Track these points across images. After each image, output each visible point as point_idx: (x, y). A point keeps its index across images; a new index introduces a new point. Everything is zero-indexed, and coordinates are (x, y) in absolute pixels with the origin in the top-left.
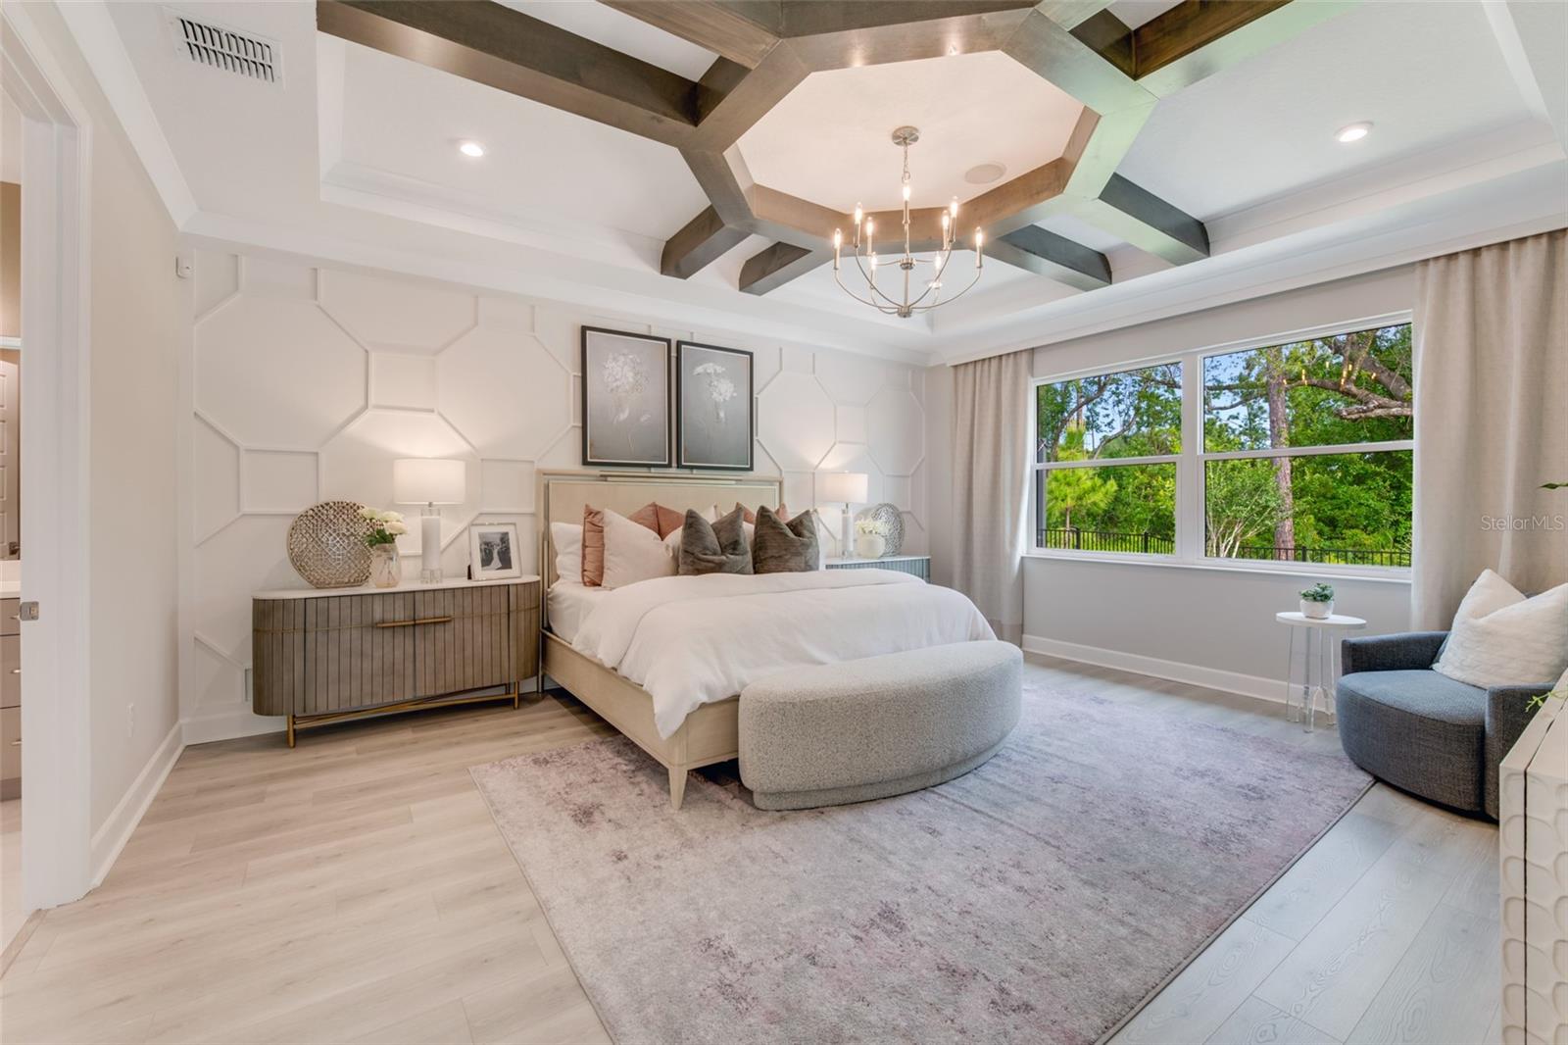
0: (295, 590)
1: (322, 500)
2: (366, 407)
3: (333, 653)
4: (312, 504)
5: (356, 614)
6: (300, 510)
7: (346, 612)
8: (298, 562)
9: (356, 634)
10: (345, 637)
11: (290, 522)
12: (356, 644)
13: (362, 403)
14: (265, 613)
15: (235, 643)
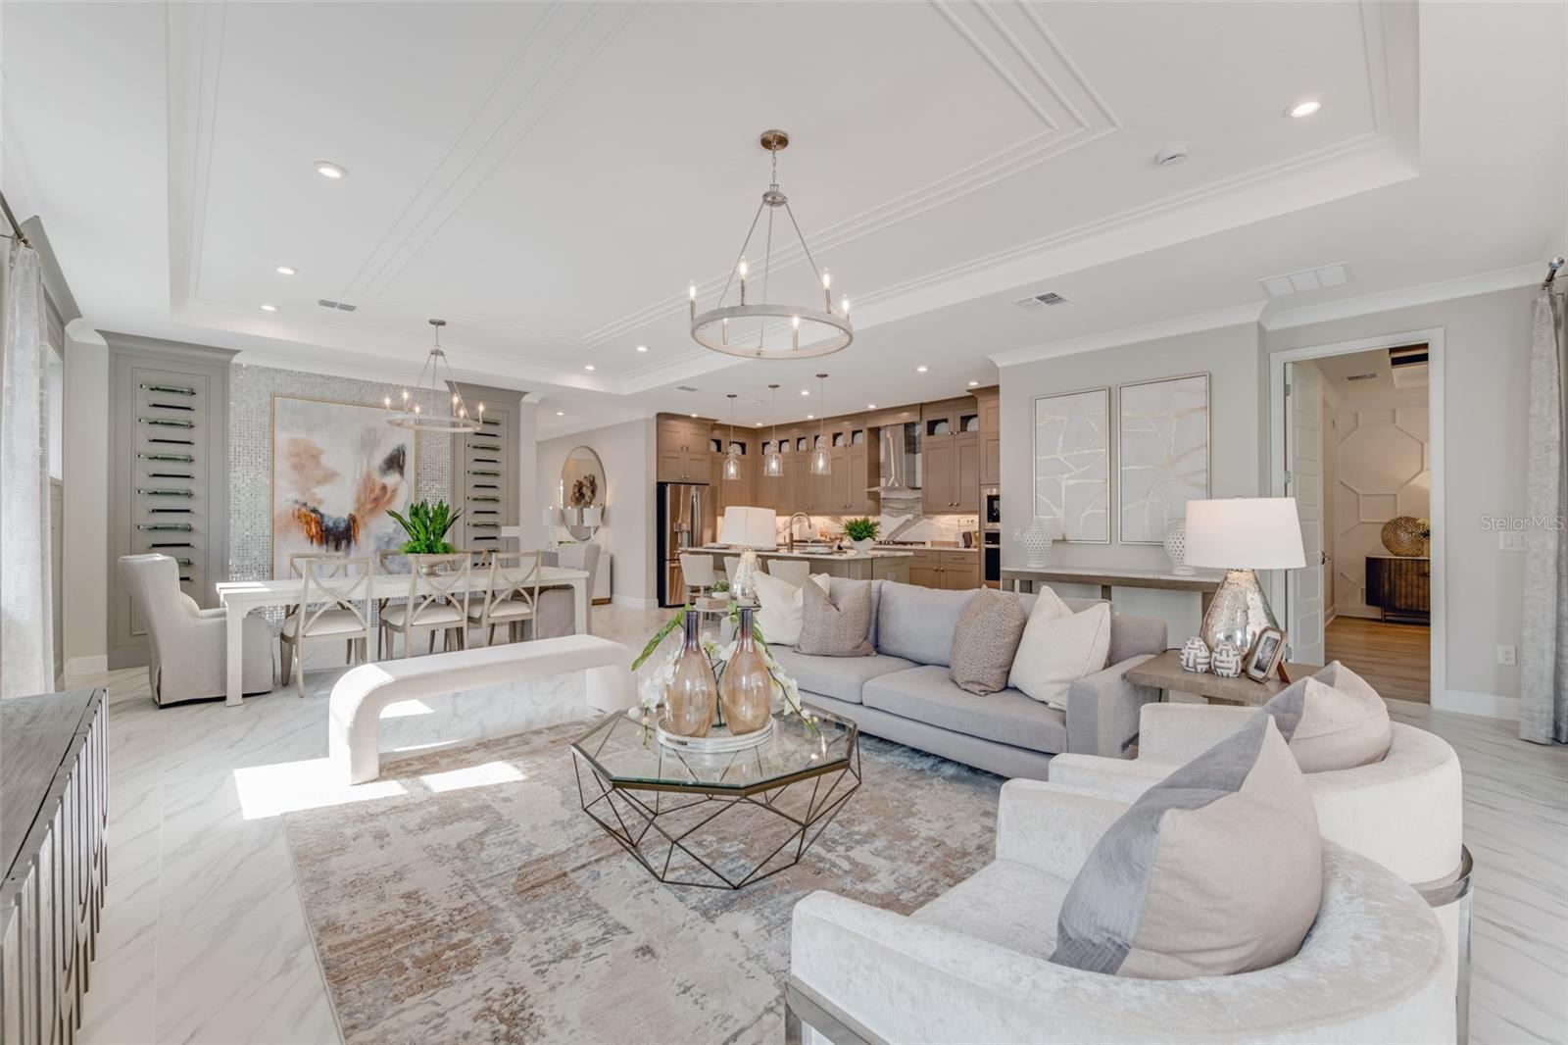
0: (1384, 554)
1: (1398, 516)
2: (1422, 470)
3: (1404, 584)
4: (1393, 518)
5: (1415, 568)
6: (1387, 521)
7: (1410, 566)
8: (1386, 543)
9: (1415, 577)
10: (1409, 577)
11: (1382, 526)
12: (1416, 582)
13: (1420, 468)
14: (1373, 565)
15: (1358, 577)
